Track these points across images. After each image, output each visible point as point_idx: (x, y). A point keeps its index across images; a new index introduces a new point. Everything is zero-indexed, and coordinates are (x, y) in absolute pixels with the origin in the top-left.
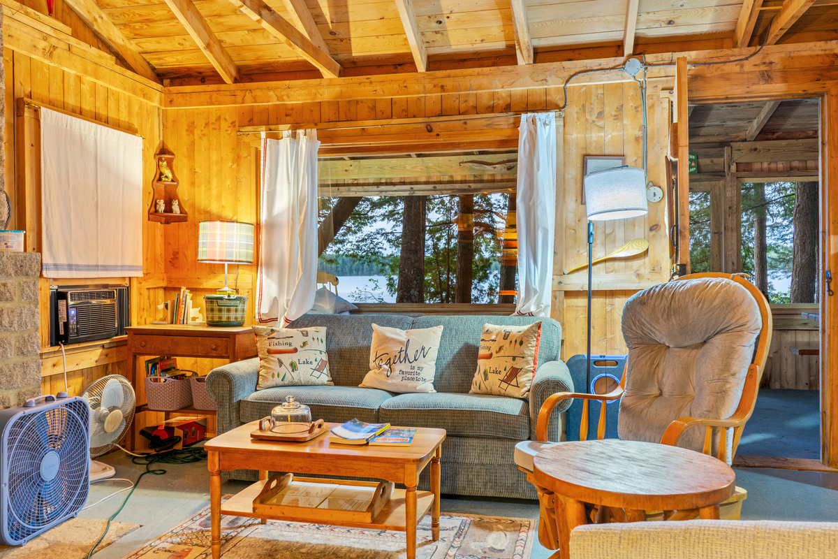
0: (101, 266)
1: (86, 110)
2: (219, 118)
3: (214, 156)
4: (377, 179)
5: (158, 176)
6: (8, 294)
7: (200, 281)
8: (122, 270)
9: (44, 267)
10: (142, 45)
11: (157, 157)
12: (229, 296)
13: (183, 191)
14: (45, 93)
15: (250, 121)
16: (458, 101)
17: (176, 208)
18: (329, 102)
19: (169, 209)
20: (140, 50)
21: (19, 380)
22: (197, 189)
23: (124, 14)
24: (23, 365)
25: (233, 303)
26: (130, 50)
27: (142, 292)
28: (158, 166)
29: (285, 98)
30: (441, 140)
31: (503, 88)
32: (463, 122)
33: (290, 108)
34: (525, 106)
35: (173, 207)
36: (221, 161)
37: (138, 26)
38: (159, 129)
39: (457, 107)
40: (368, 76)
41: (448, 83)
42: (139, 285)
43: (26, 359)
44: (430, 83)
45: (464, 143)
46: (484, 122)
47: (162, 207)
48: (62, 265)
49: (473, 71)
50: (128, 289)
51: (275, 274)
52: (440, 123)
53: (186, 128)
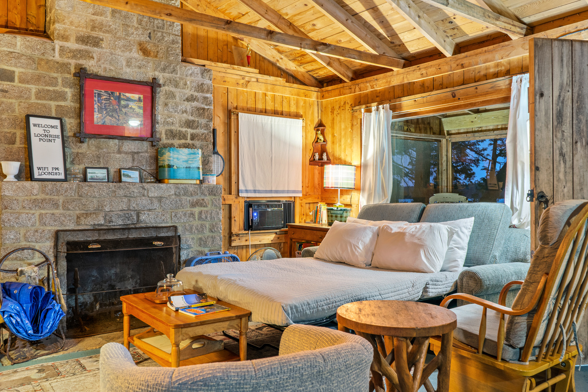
0: (274, 191)
1: (268, 110)
2: (345, 102)
3: (343, 127)
4: (495, 125)
5: (316, 140)
6: (205, 204)
7: (334, 199)
8: (288, 193)
9: (240, 191)
10: (306, 68)
11: (316, 129)
12: (337, 208)
13: (329, 147)
14: (245, 105)
15: (359, 103)
16: (474, 73)
17: (325, 157)
18: (398, 85)
19: (321, 158)
20: (306, 70)
21: (210, 244)
22: (335, 146)
23: (291, 54)
24: (212, 237)
25: (339, 212)
26: (300, 72)
27: (303, 205)
28: (317, 134)
29: (375, 86)
30: (462, 102)
31: (502, 58)
32: (475, 87)
33: (378, 92)
34: (520, 69)
35: (323, 157)
36: (346, 128)
37: (299, 59)
38: (318, 113)
39: (473, 77)
40: (418, 65)
41: (465, 61)
42: (300, 201)
43: (214, 234)
44: (454, 63)
45: (478, 102)
46: (489, 86)
47: (317, 157)
48: (250, 190)
49: (482, 50)
50: (294, 202)
51: (366, 195)
52: (460, 90)
53: (330, 110)
